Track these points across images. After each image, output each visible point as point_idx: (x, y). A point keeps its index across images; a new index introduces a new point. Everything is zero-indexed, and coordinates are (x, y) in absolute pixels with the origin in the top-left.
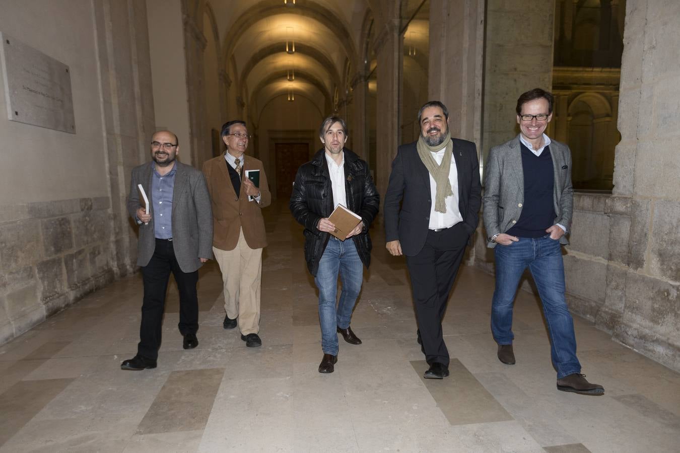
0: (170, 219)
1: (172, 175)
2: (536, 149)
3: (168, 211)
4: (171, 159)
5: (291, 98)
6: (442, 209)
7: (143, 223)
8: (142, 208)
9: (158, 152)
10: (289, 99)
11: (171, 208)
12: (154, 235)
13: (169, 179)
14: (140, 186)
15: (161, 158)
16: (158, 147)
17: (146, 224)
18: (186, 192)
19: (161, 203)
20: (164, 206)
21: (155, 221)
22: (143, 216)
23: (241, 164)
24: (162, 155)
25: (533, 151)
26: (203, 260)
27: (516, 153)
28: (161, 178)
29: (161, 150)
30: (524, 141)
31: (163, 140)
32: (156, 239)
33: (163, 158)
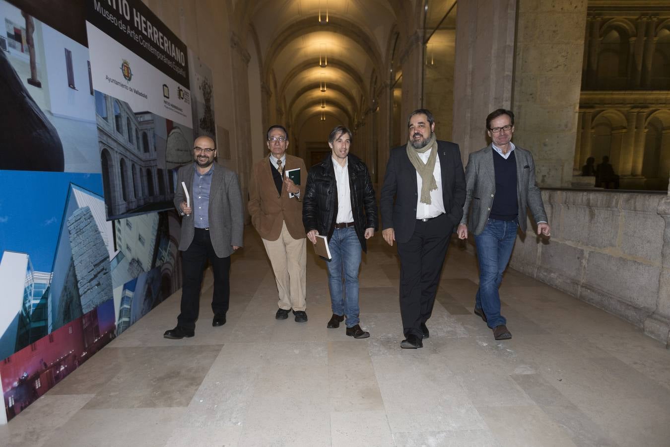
0: (207, 211)
1: (211, 174)
2: (505, 154)
3: (206, 204)
4: (210, 161)
5: (323, 118)
6: (427, 201)
7: (186, 215)
8: (184, 202)
9: (200, 156)
10: (322, 119)
11: (208, 202)
12: (193, 225)
13: (207, 178)
14: (183, 183)
15: (202, 161)
16: (200, 151)
17: (188, 215)
18: (221, 189)
19: (200, 197)
20: (203, 200)
21: (195, 213)
22: (185, 208)
23: (283, 165)
24: (203, 159)
25: (502, 155)
26: (235, 247)
27: (489, 156)
28: (201, 177)
29: (203, 155)
30: (495, 148)
31: (204, 146)
32: (195, 228)
33: (203, 161)
